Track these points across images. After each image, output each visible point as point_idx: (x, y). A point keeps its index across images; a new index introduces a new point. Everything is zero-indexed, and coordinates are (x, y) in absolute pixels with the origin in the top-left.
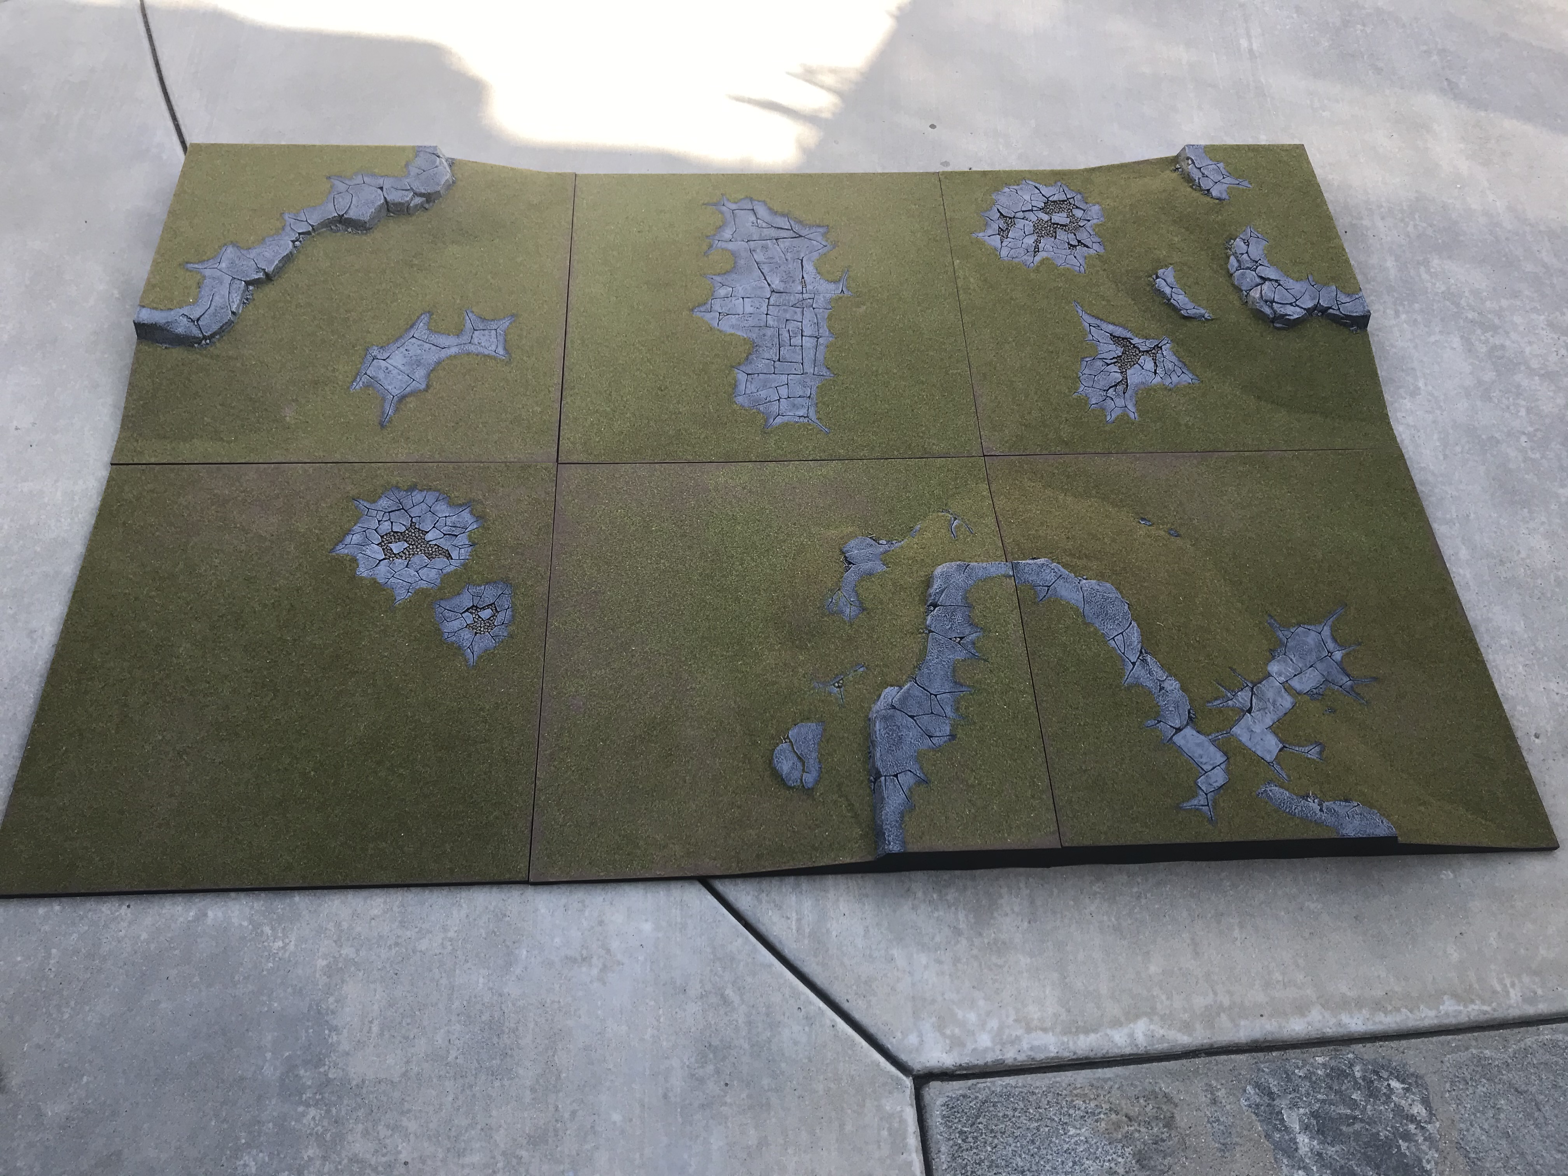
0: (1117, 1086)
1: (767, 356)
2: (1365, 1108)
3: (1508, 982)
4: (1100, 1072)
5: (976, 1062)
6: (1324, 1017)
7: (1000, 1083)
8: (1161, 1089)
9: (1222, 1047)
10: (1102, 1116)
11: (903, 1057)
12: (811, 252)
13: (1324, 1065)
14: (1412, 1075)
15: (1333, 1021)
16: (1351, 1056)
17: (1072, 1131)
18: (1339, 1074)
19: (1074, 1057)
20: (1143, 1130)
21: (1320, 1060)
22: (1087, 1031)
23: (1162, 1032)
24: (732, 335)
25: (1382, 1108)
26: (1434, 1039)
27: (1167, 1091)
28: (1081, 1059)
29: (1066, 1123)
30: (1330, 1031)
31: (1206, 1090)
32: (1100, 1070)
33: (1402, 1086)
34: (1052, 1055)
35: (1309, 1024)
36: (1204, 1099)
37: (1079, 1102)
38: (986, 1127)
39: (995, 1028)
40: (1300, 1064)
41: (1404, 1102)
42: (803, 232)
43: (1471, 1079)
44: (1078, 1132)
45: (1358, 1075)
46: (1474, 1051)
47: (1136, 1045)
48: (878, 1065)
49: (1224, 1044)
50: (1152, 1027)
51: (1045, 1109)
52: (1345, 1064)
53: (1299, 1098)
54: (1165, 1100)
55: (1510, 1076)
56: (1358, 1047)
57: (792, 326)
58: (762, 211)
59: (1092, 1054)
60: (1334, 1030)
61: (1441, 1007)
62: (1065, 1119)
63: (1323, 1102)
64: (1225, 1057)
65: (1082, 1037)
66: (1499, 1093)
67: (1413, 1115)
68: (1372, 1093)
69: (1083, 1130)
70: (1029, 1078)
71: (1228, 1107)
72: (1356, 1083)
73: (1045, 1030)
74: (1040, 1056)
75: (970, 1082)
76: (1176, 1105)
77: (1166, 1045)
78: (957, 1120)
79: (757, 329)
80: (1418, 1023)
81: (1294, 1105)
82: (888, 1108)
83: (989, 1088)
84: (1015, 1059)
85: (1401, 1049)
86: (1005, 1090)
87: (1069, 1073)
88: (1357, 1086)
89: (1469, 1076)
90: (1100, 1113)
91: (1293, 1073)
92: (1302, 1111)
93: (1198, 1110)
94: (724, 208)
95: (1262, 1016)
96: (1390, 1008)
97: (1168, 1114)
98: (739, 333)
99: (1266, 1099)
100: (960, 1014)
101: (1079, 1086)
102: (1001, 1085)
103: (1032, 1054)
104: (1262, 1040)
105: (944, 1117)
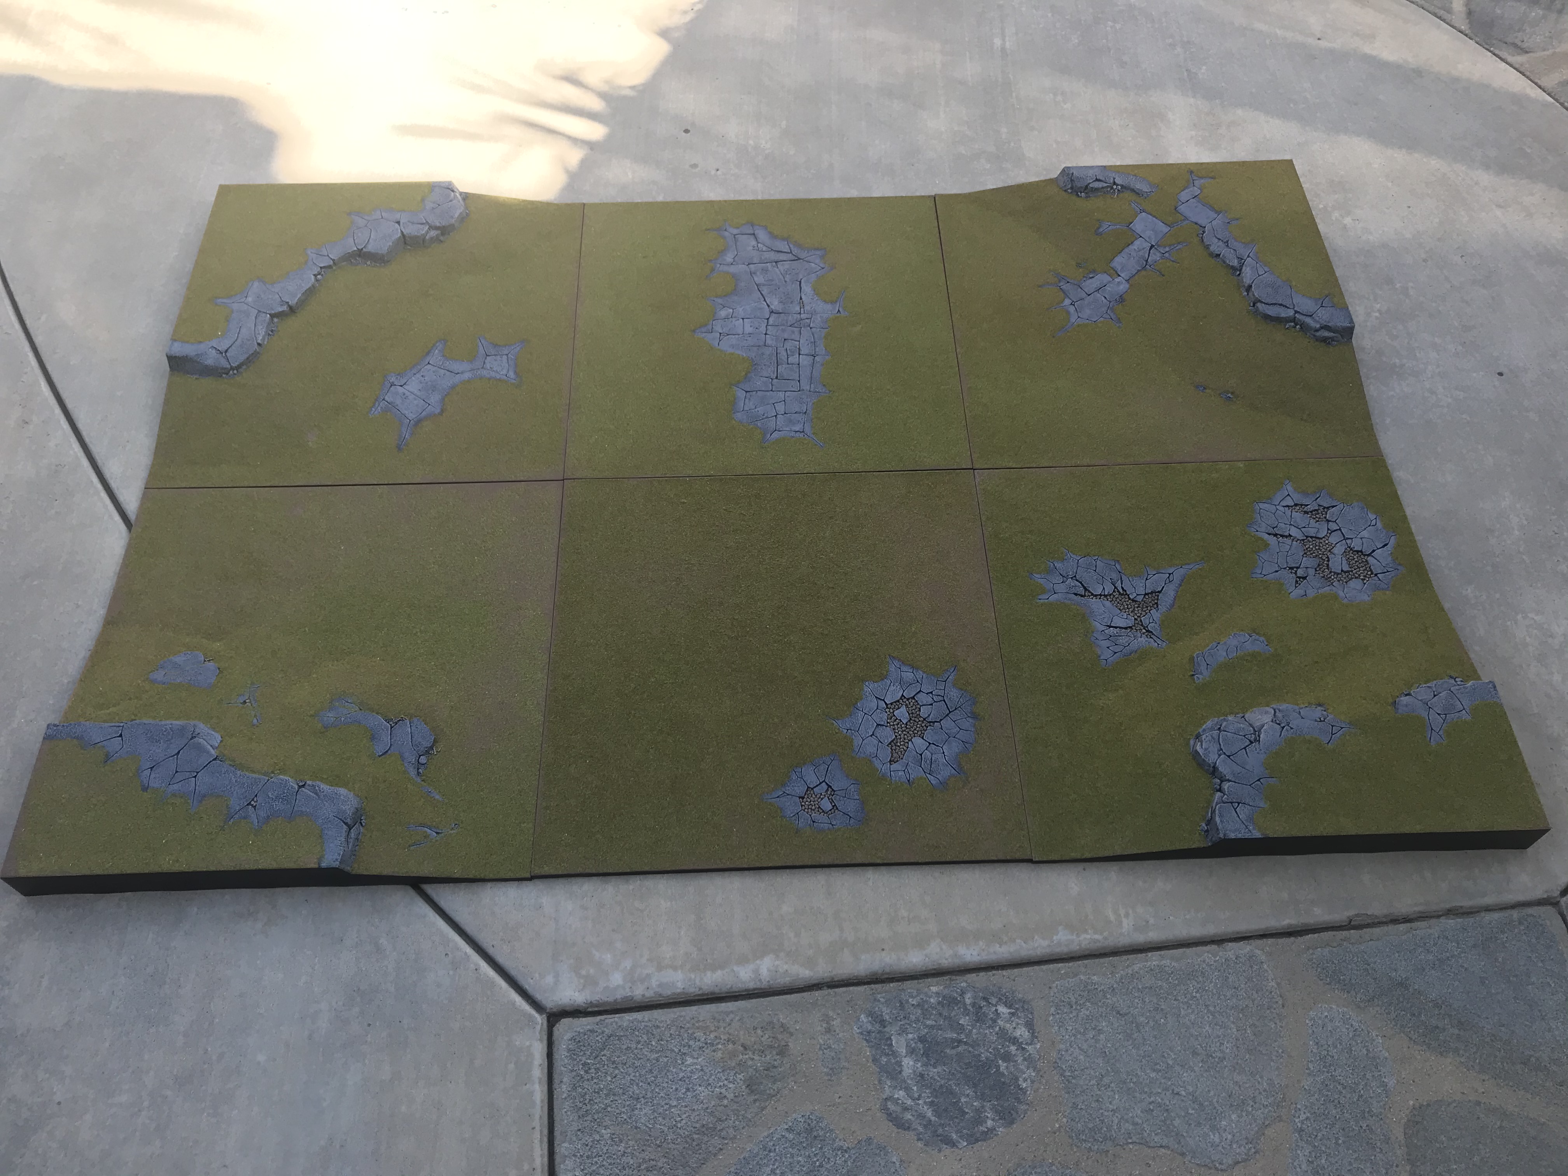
0: (737, 1018)
1: (765, 374)
2: (970, 1031)
3: (1122, 912)
4: (723, 1006)
5: (606, 999)
6: (941, 949)
7: (628, 1017)
8: (778, 1021)
9: (843, 981)
10: (720, 1046)
11: (538, 997)
12: (809, 274)
13: (938, 994)
14: (1020, 1000)
15: (949, 953)
16: (964, 984)
17: (689, 1061)
18: (950, 1002)
19: (700, 992)
20: (756, 1057)
21: (934, 989)
22: (714, 968)
23: (786, 967)
24: (732, 354)
25: (987, 1031)
26: (1044, 967)
27: (784, 1021)
28: (707, 994)
29: (685, 1054)
30: (946, 962)
31: (823, 1020)
32: (723, 1004)
33: (1009, 1011)
34: (679, 991)
35: (926, 956)
36: (819, 1028)
37: (698, 1034)
38: (609, 1059)
39: (628, 968)
40: (915, 994)
41: (1009, 1025)
42: (803, 255)
43: (1076, 1003)
44: (695, 1061)
45: (968, 1001)
46: (1082, 977)
47: (760, 980)
48: (514, 1004)
49: (844, 977)
50: (777, 963)
51: (667, 1041)
52: (957, 992)
53: (909, 1024)
54: (782, 1030)
55: (1114, 999)
56: (972, 977)
57: (788, 345)
58: (762, 235)
59: (717, 990)
60: (950, 960)
61: (1055, 938)
62: (685, 1050)
63: (932, 1027)
64: (844, 989)
65: (709, 974)
66: (1101, 1016)
67: (1015, 1038)
68: (979, 1017)
69: (700, 1060)
70: (656, 1014)
71: (841, 1035)
72: (966, 1009)
73: (675, 969)
74: (668, 992)
75: (599, 1018)
76: (791, 1034)
77: (788, 979)
78: (582, 1053)
79: (755, 349)
80: (1030, 952)
81: (903, 1031)
82: (517, 1043)
83: (617, 1023)
84: (643, 996)
85: (1012, 977)
86: (631, 1025)
87: (694, 1008)
88: (966, 1012)
89: (1074, 1000)
90: (719, 1043)
91: (907, 1001)
92: (910, 1036)
93: (812, 1038)
94: (726, 234)
95: (883, 950)
96: (1005, 939)
97: (783, 1043)
98: (739, 352)
99: (877, 1026)
100: (597, 955)
101: (701, 1019)
102: (629, 1020)
103: (659, 990)
104: (880, 972)
105: (569, 1050)
